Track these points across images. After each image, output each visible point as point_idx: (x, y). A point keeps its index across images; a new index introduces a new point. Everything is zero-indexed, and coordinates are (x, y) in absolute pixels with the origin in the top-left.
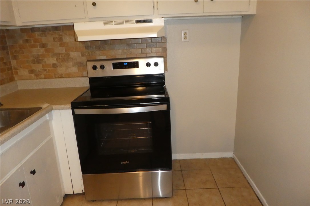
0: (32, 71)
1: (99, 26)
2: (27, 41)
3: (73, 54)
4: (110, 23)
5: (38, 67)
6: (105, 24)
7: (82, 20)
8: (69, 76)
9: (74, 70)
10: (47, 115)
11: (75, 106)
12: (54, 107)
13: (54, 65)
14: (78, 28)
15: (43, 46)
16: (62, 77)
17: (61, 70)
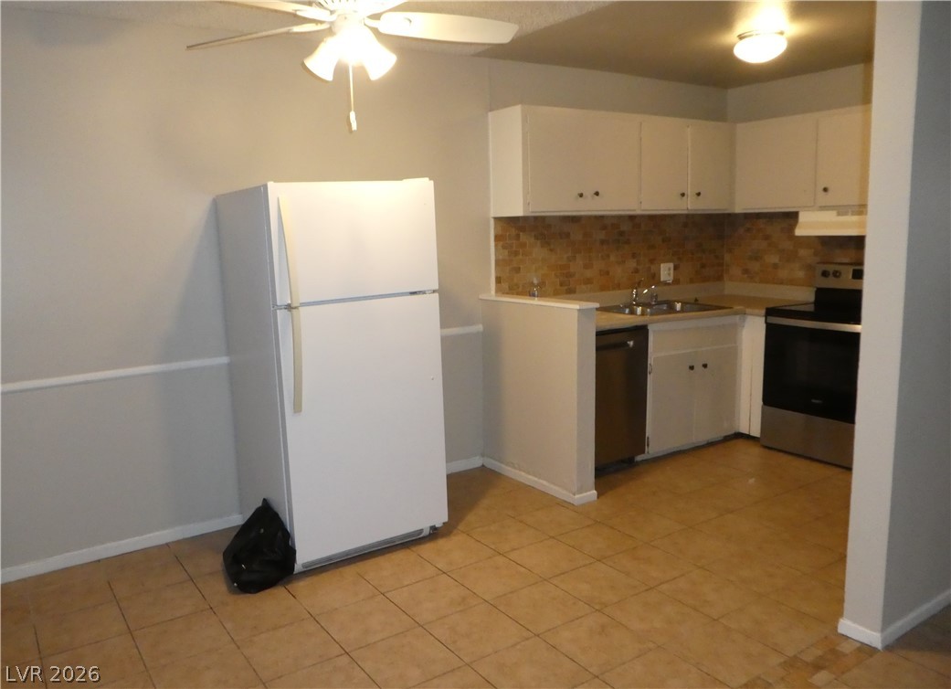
0: (746, 271)
1: (830, 216)
2: (748, 230)
3: (803, 252)
4: (845, 214)
5: (755, 266)
6: (839, 214)
7: (808, 208)
8: (792, 282)
9: (801, 274)
10: (738, 317)
11: (770, 312)
12: (748, 311)
13: (775, 266)
14: (803, 217)
15: (767, 238)
16: (781, 282)
17: (783, 274)
